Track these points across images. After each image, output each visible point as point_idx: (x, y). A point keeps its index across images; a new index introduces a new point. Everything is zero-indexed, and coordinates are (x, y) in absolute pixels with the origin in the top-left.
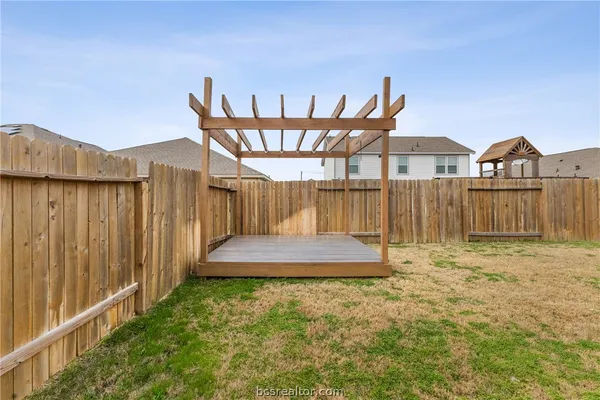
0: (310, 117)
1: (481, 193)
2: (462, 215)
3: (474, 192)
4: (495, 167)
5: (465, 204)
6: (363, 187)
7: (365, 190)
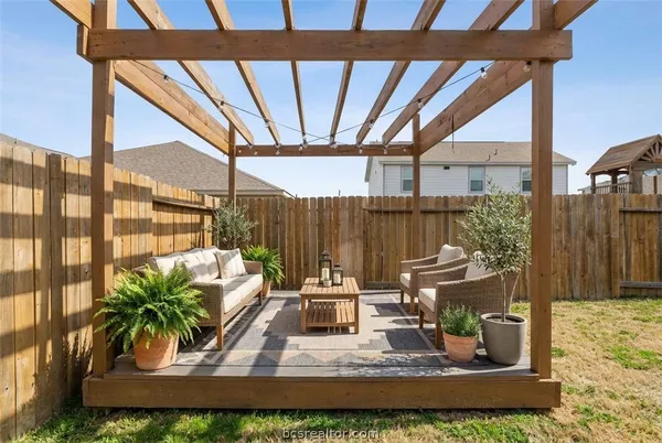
0: (358, 28)
1: (641, 217)
2: (609, 256)
3: (628, 216)
4: (614, 180)
5: (615, 235)
6: (441, 208)
7: (446, 212)
